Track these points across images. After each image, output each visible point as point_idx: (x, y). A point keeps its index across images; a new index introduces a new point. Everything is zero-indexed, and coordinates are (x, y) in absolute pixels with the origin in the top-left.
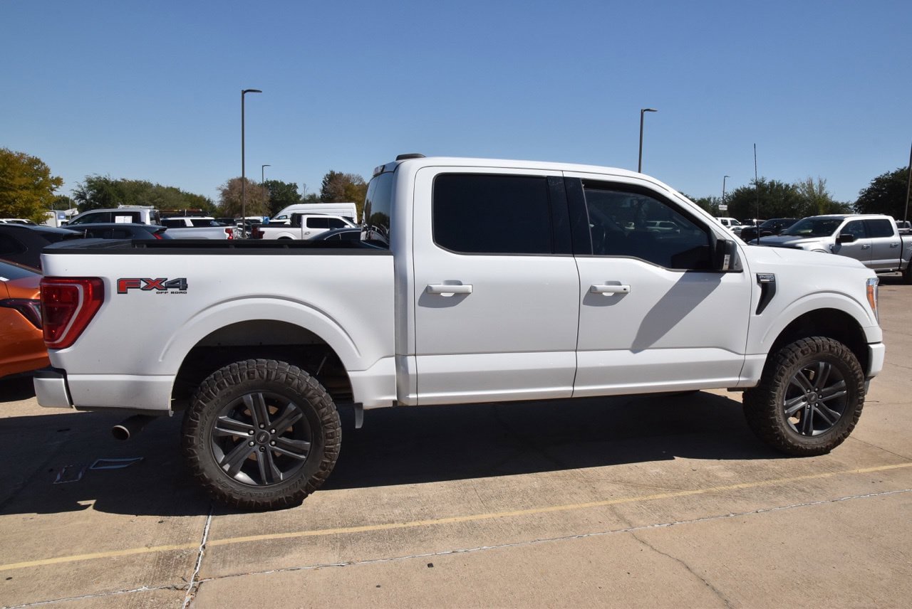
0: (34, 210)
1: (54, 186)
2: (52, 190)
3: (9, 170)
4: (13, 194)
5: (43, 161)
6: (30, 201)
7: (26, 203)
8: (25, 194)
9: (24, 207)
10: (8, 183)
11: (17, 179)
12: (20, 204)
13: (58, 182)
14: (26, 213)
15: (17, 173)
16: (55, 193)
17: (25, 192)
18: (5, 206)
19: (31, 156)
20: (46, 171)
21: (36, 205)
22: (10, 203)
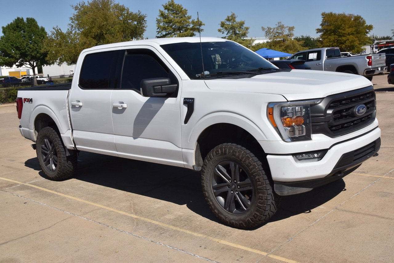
0: (356, 46)
1: (368, 31)
2: (367, 33)
3: (343, 25)
4: (344, 38)
5: (362, 17)
6: (353, 41)
7: (351, 42)
8: (351, 37)
9: (350, 45)
10: (342, 33)
11: (347, 30)
12: (348, 43)
13: (370, 28)
14: (351, 48)
15: (347, 26)
16: (368, 35)
17: (351, 36)
18: (340, 46)
19: (356, 15)
20: (364, 22)
21: (356, 43)
22: (343, 44)
